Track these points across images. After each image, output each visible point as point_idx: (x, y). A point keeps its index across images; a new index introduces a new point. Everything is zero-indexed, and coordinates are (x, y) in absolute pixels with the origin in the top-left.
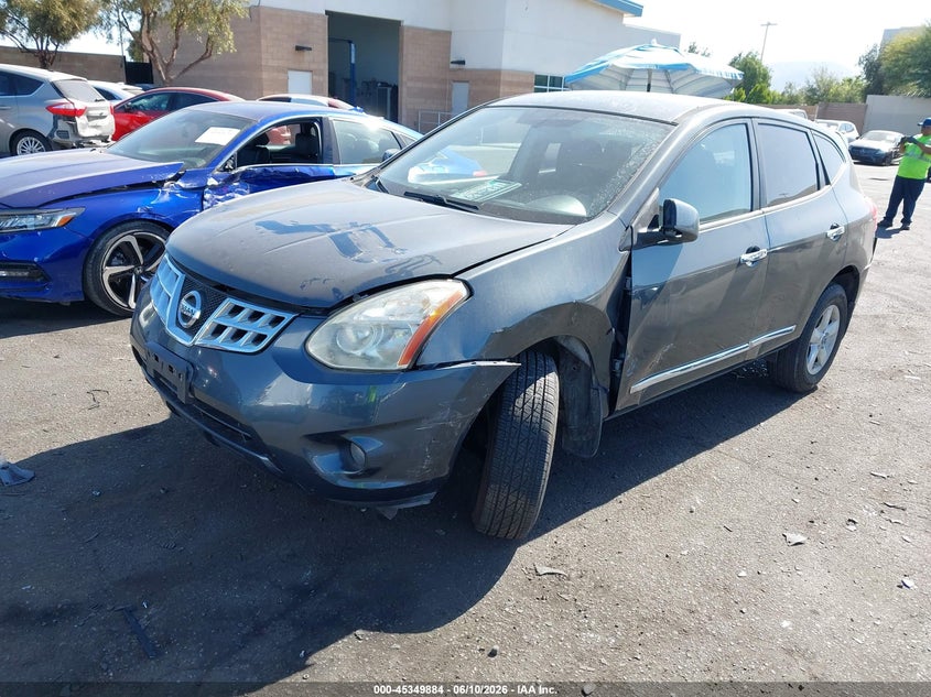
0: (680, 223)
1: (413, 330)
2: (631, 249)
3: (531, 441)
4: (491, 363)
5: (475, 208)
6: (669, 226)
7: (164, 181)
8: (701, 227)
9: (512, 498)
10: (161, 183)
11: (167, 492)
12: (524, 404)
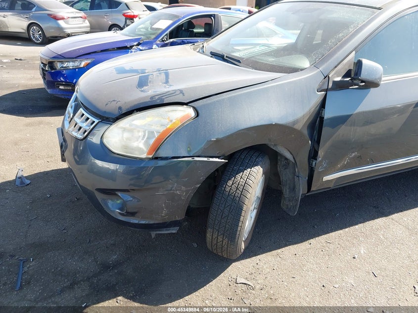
0: (364, 75)
1: (156, 135)
2: (327, 90)
3: (232, 208)
4: (205, 159)
5: (239, 61)
6: (356, 77)
7: (133, 46)
8: (383, 79)
9: (220, 239)
10: (132, 47)
11: (78, 200)
12: (233, 184)
